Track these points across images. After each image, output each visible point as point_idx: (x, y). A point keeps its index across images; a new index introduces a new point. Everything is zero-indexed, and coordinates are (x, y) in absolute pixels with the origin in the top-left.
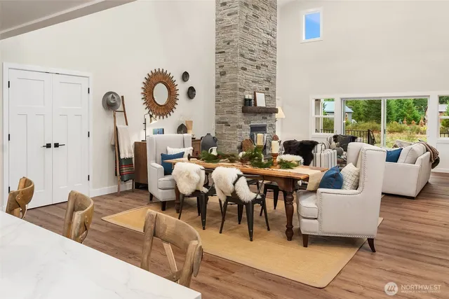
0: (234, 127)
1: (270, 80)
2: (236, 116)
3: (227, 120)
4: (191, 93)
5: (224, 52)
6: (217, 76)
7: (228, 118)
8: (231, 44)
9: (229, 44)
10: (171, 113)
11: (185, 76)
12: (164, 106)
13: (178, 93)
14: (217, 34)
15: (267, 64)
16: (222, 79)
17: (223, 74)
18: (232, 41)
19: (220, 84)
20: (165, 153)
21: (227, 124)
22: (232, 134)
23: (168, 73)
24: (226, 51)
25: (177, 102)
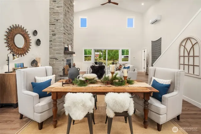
0: (60, 60)
1: (72, 40)
2: (61, 55)
3: (56, 57)
4: (38, 42)
5: (54, 24)
6: (50, 35)
7: (57, 56)
8: (58, 21)
9: (57, 21)
10: (27, 53)
11: (35, 33)
12: (22, 48)
13: (31, 41)
14: (50, 15)
15: (71, 33)
16: (54, 37)
17: (54, 35)
18: (60, 20)
19: (52, 40)
20: (34, 81)
21: (56, 59)
22: (59, 64)
23: (25, 29)
24: (55, 24)
25: (30, 47)
